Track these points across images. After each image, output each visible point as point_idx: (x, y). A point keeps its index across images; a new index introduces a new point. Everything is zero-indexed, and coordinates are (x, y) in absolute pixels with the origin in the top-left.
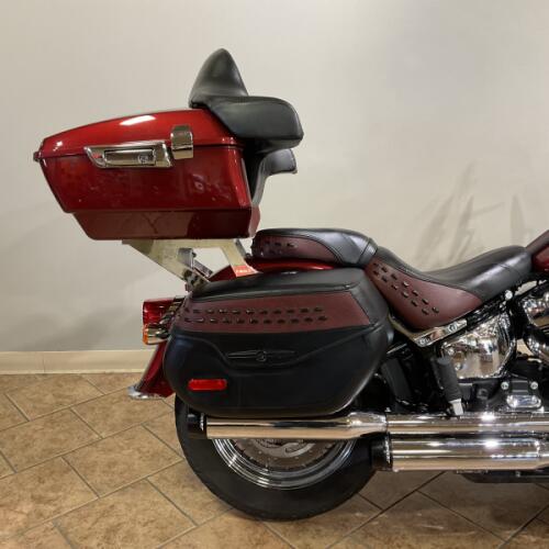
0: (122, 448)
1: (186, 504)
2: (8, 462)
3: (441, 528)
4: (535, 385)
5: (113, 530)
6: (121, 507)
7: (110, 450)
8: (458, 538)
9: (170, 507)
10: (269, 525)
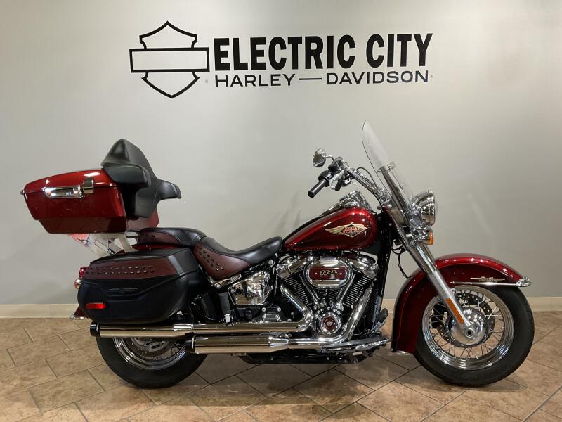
0: (80, 355)
1: (103, 381)
2: (13, 362)
3: (236, 392)
4: (279, 309)
5: (59, 392)
6: (68, 383)
7: (73, 356)
8: (243, 396)
9: (94, 382)
10: (144, 391)
